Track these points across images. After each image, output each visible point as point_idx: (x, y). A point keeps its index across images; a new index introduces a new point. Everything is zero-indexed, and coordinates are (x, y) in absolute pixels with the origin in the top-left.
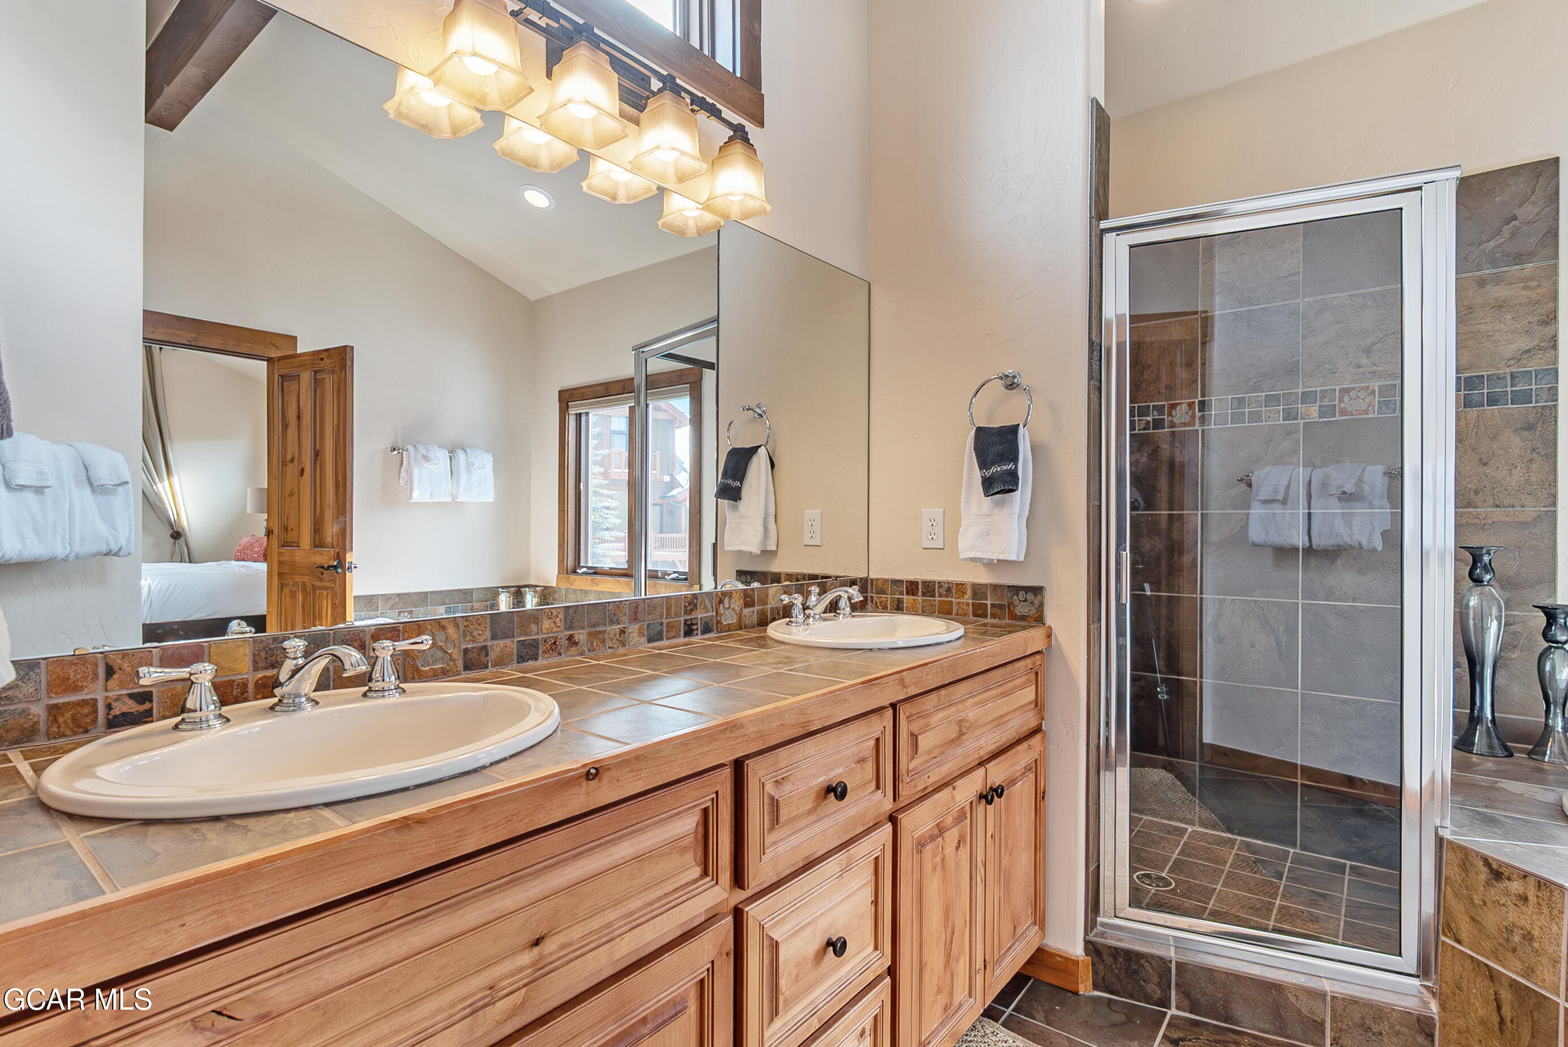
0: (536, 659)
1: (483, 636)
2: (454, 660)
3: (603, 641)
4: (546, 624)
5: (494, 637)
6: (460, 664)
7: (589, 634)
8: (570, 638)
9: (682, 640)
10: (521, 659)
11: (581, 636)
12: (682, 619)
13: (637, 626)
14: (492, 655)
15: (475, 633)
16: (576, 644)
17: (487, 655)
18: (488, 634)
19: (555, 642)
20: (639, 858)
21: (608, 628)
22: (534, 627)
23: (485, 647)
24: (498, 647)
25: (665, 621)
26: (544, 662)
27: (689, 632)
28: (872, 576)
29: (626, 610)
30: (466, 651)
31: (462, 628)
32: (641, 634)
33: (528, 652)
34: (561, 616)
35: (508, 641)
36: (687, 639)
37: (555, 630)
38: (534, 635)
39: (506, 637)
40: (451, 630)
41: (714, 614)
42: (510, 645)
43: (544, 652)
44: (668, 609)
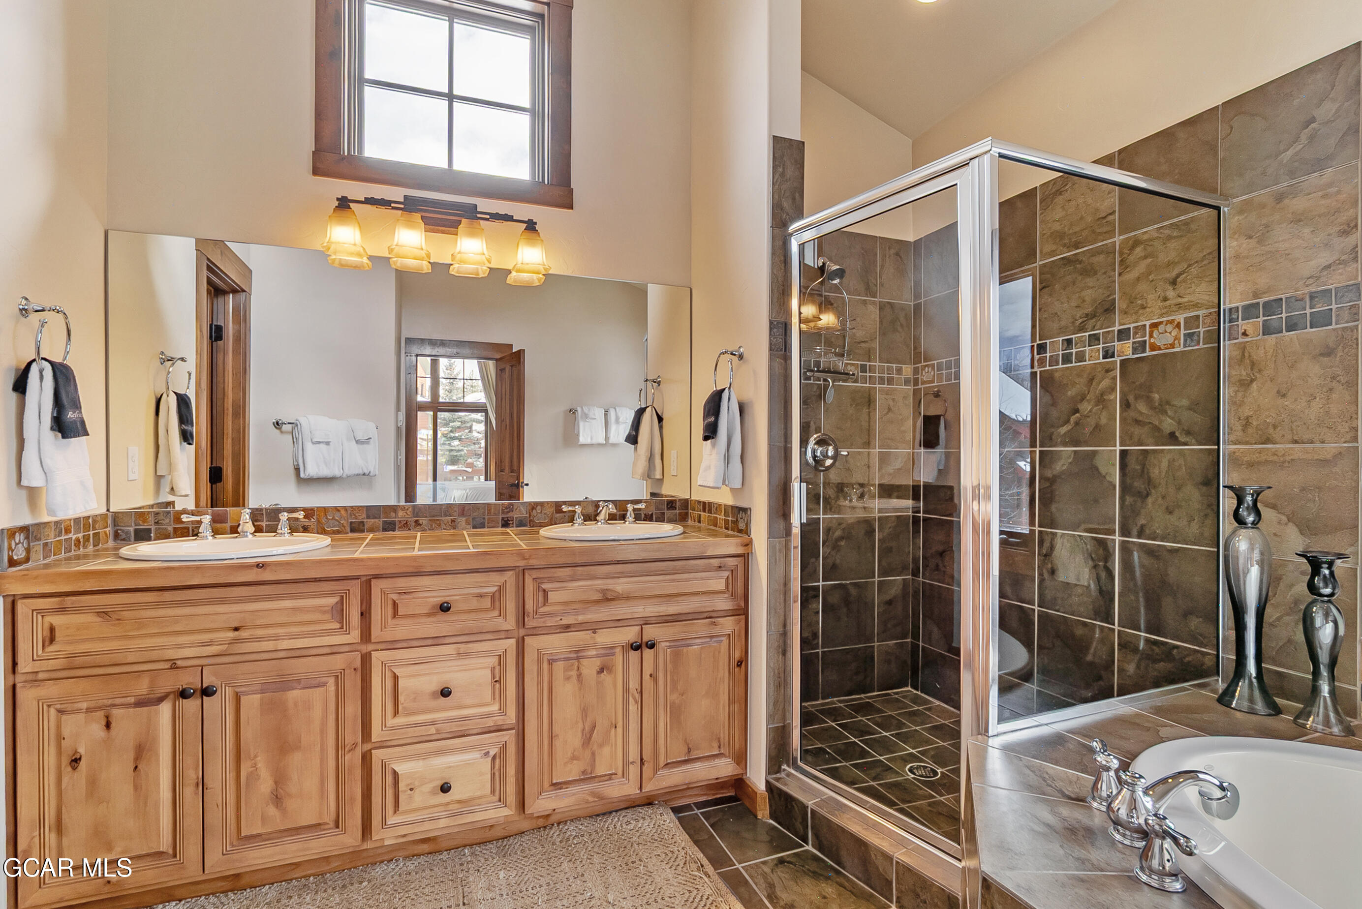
0: (394, 530)
1: (362, 517)
2: (344, 526)
3: (440, 525)
4: (401, 513)
5: (368, 517)
6: (348, 529)
7: (430, 520)
8: (416, 521)
9: (500, 530)
10: (385, 530)
11: (423, 521)
12: (501, 517)
13: (464, 519)
14: (366, 527)
15: (357, 515)
16: (420, 525)
17: (364, 526)
18: (364, 516)
19: (406, 523)
20: (294, 609)
21: (443, 518)
22: (393, 514)
23: (363, 522)
24: (370, 522)
25: (486, 517)
26: (399, 533)
27: (506, 524)
28: (692, 499)
29: (456, 509)
30: (351, 523)
31: (349, 512)
32: (467, 523)
33: (389, 526)
34: (410, 509)
35: (377, 520)
36: (504, 529)
37: (407, 516)
38: (392, 517)
39: (375, 518)
40: (343, 512)
41: (528, 515)
42: (379, 522)
43: (399, 528)
44: (489, 510)
